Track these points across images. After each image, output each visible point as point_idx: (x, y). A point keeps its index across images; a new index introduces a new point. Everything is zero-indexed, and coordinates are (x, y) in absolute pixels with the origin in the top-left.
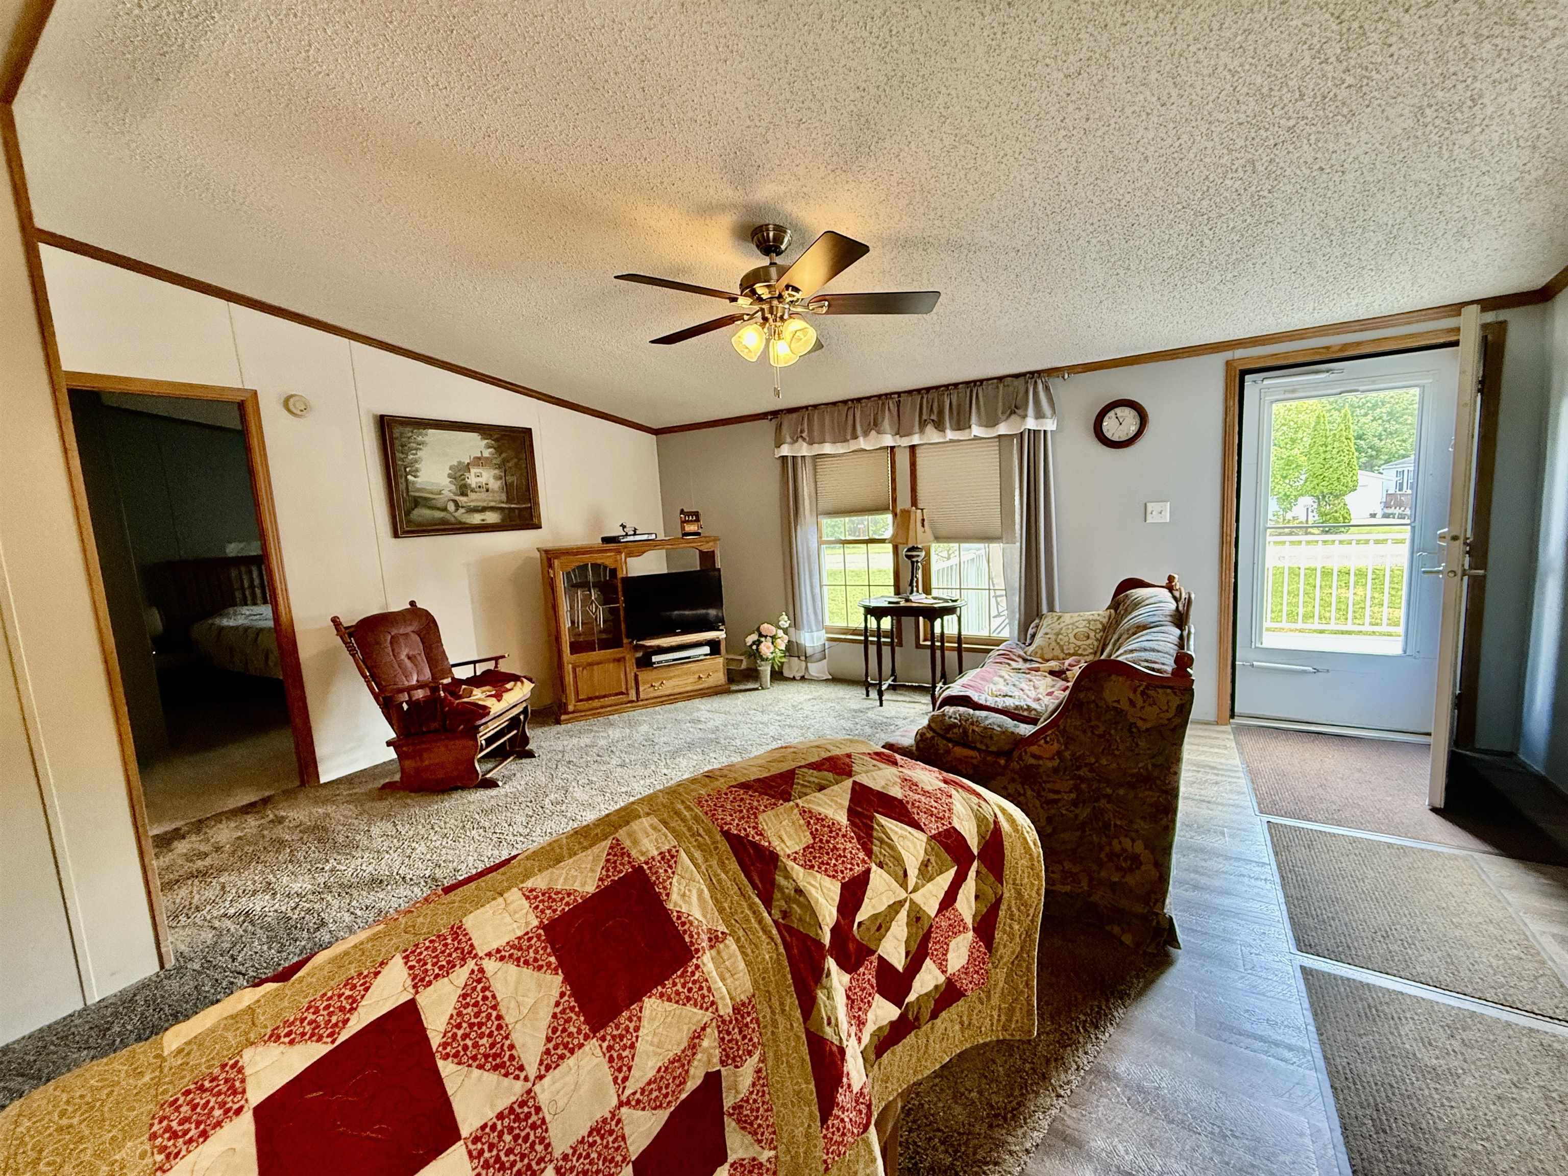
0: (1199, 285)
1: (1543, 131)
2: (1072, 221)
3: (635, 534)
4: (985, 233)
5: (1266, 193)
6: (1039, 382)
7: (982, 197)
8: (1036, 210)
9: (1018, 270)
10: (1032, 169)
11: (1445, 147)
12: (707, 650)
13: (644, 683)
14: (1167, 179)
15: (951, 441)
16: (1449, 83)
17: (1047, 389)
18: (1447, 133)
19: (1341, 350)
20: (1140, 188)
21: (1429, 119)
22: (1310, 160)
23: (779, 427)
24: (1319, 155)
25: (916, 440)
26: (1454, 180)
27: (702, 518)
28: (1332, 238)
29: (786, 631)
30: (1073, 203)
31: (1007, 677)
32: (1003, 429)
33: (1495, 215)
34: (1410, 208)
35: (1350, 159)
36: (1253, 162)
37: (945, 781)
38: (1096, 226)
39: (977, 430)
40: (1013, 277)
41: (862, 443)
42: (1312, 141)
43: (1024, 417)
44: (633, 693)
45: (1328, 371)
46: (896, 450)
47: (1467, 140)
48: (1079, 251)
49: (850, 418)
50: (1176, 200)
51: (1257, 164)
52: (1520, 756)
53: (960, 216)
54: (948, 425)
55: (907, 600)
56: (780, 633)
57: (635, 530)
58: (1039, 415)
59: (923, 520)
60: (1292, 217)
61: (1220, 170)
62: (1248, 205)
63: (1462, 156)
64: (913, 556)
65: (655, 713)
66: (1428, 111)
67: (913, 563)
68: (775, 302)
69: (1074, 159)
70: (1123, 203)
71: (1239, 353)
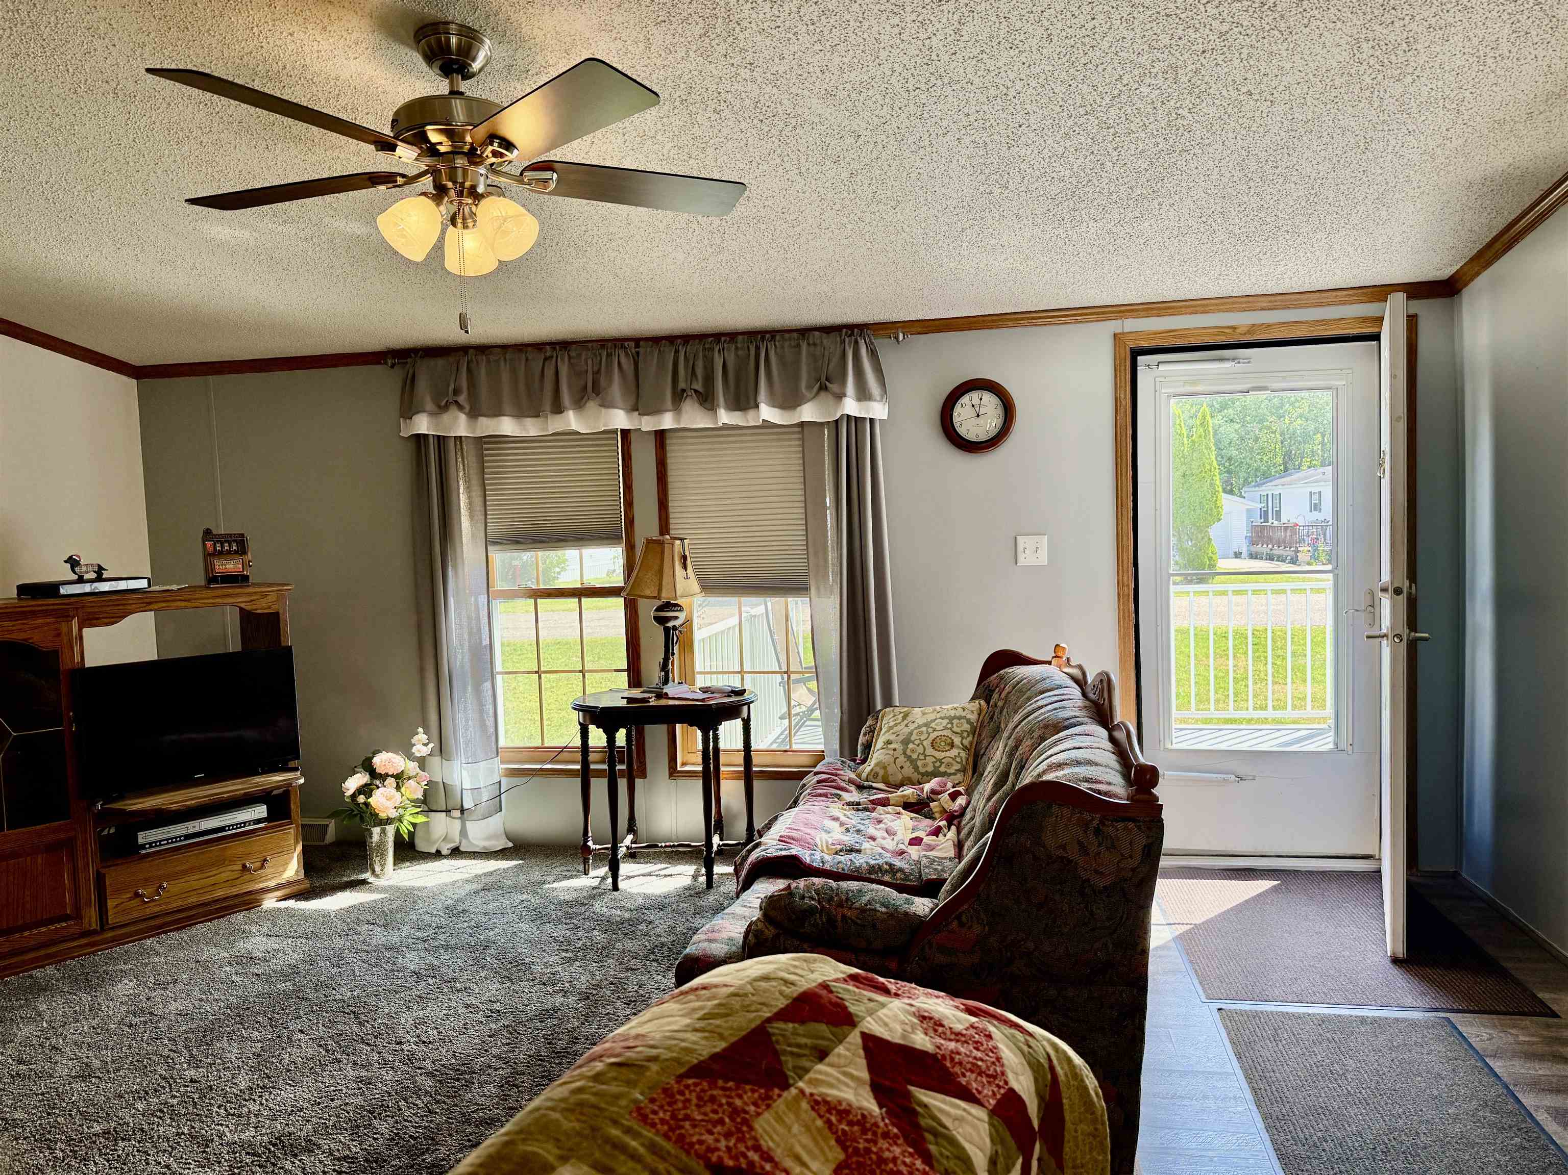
0: (1091, 223)
1: (1467, 94)
2: (940, 107)
3: (100, 579)
4: (815, 101)
5: (1185, 112)
6: (862, 343)
7: (818, 47)
8: (893, 80)
9: (855, 165)
10: (896, 20)
11: (1376, 93)
12: (261, 811)
13: (118, 891)
14: (1072, 71)
15: (726, 427)
16: (1388, 18)
17: (873, 354)
18: (1380, 77)
19: (1249, 332)
20: (1036, 77)
21: (1365, 57)
22: (1239, 80)
23: (410, 383)
24: (1249, 75)
25: (667, 421)
26: (1381, 134)
27: (252, 546)
28: (1252, 184)
29: (422, 762)
30: (946, 81)
31: (843, 818)
32: (808, 412)
33: (1415, 184)
34: (1334, 161)
35: (1281, 88)
36: (1175, 68)
37: (970, 1011)
38: (972, 119)
39: (767, 413)
40: (845, 175)
41: (572, 421)
42: (1244, 56)
43: (840, 396)
44: (91, 917)
45: (1233, 360)
46: (633, 437)
47: (1398, 89)
48: (943, 151)
49: (549, 373)
50: (1079, 101)
51: (1180, 72)
52: (1464, 875)
53: (781, 69)
54: (721, 400)
55: (660, 696)
56: (412, 767)
57: (100, 570)
58: (863, 395)
59: (684, 558)
60: (1211, 150)
61: (1136, 72)
62: (1163, 123)
63: (1392, 108)
64: (668, 619)
65: (146, 952)
66: (1364, 45)
67: (667, 631)
68: (460, 162)
69: (956, 17)
70: (1012, 93)
71: (1130, 325)
